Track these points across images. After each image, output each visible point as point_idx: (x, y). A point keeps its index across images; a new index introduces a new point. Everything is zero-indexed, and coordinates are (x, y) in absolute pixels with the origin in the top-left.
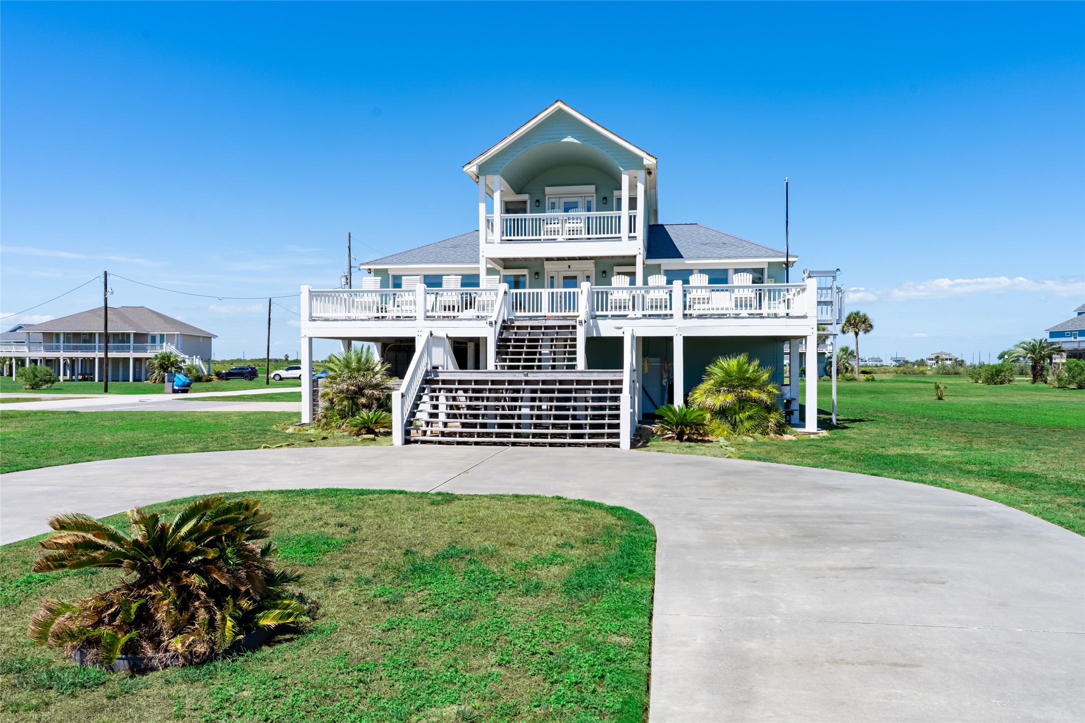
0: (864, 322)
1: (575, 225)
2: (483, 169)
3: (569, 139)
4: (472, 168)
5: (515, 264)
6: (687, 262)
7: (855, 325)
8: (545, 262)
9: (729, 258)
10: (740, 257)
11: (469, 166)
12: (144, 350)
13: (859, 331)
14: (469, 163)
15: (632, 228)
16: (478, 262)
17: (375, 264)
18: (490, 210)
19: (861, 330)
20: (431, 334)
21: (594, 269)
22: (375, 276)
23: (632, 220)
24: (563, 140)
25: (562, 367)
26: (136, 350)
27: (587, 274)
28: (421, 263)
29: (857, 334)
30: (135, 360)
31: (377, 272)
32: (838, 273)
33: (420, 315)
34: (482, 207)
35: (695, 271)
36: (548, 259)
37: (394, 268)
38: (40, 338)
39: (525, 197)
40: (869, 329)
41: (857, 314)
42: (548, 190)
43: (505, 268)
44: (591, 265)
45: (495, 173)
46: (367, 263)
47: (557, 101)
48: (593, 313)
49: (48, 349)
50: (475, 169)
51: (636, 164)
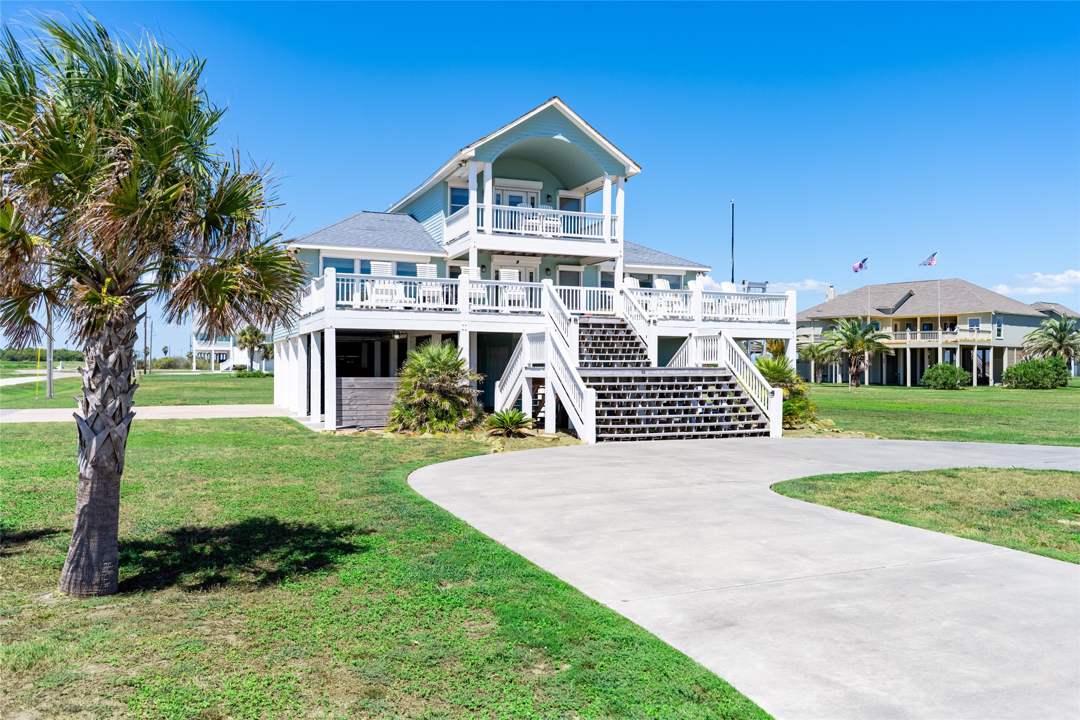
1: (552, 222)
2: (478, 155)
3: (559, 137)
4: (468, 153)
11: (468, 150)
14: (468, 147)
15: (613, 231)
23: (613, 222)
24: (554, 137)
32: (767, 285)
42: (497, 181)
45: (487, 160)
47: (554, 97)
50: (473, 154)
51: (619, 170)
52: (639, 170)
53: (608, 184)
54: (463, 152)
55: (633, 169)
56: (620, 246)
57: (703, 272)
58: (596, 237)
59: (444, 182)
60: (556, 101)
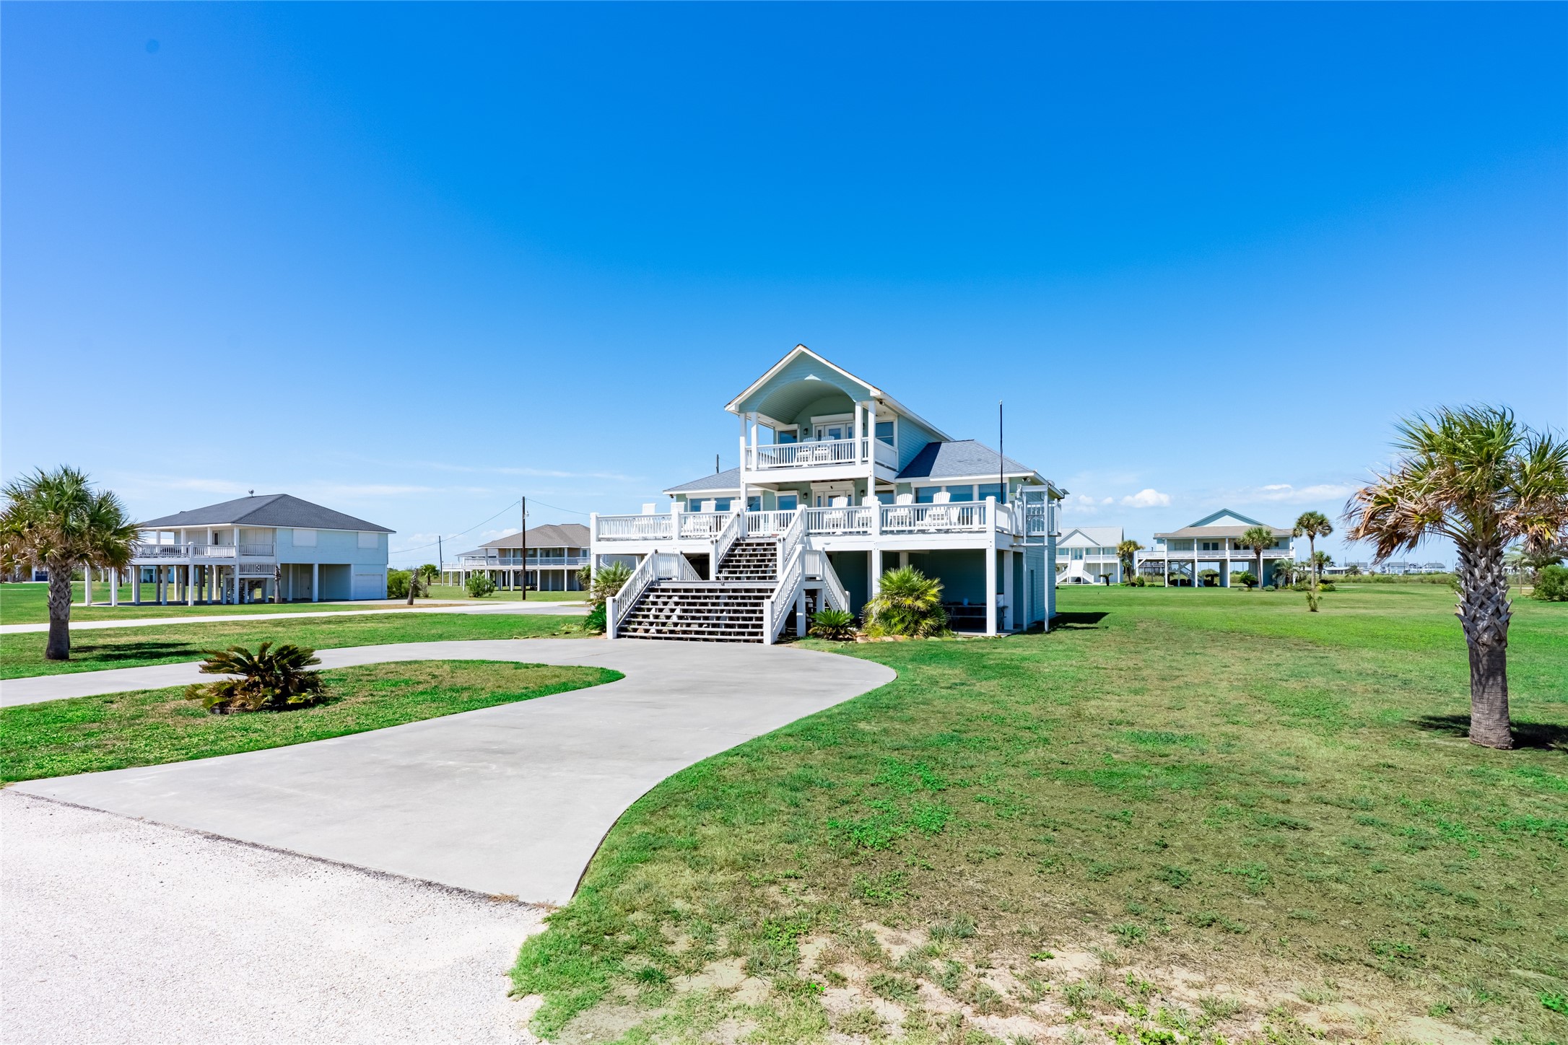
0: (1321, 523)
1: (823, 452)
2: (743, 408)
3: (811, 377)
4: (732, 408)
5: (787, 486)
6: (932, 480)
7: (1308, 527)
8: (812, 484)
9: (970, 475)
10: (982, 474)
11: (730, 405)
12: (576, 563)
13: (1315, 534)
15: (865, 453)
16: (739, 487)
17: (678, 490)
18: (748, 442)
19: (1318, 533)
20: (656, 552)
21: (854, 489)
22: (678, 501)
23: (865, 444)
24: (807, 378)
25: (754, 578)
26: (569, 563)
27: (849, 493)
28: (711, 488)
29: (1312, 538)
30: (569, 571)
31: (681, 498)
33: (675, 535)
34: (742, 439)
35: (944, 489)
36: (814, 482)
37: (692, 493)
38: (496, 553)
39: (794, 427)
40: (1327, 531)
41: (1312, 515)
42: (814, 419)
43: (779, 490)
44: (850, 486)
45: (752, 410)
46: (669, 490)
47: (796, 347)
48: (808, 531)
49: (502, 563)
50: (734, 408)
51: (866, 396)
53: (859, 410)
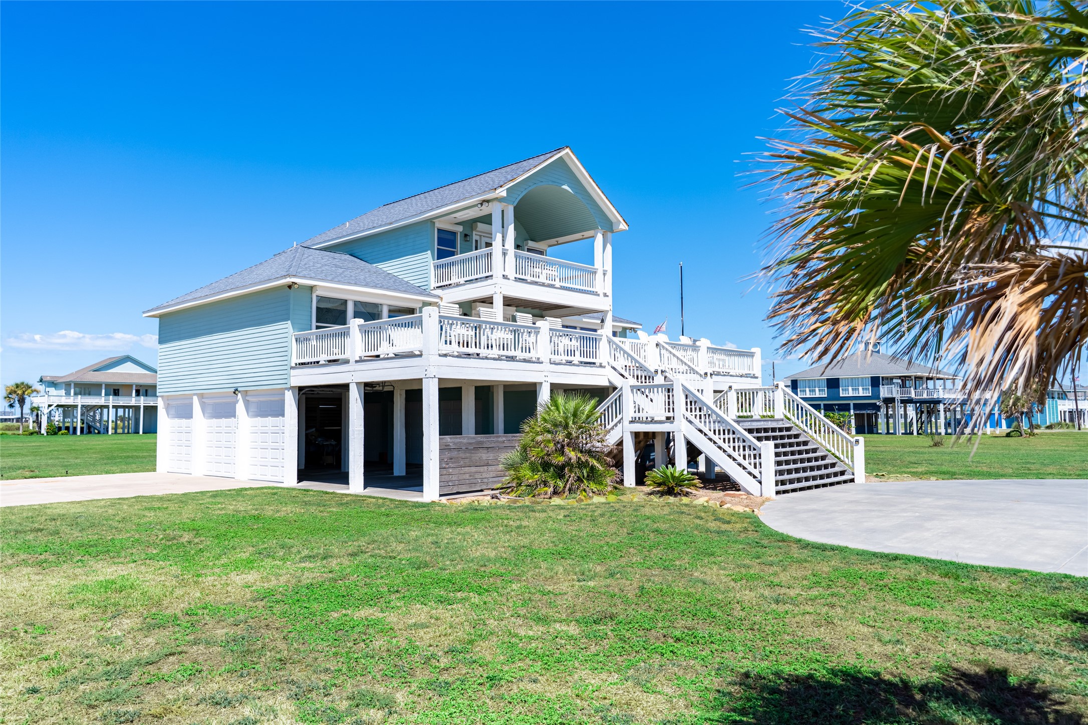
3: (565, 187)
14: (501, 186)
39: (459, 229)
47: (569, 147)
50: (504, 194)
51: (608, 226)
52: (627, 228)
53: (599, 238)
54: (497, 191)
55: (623, 226)
56: (609, 300)
57: (634, 328)
58: (589, 289)
59: (431, 221)
60: (568, 150)
